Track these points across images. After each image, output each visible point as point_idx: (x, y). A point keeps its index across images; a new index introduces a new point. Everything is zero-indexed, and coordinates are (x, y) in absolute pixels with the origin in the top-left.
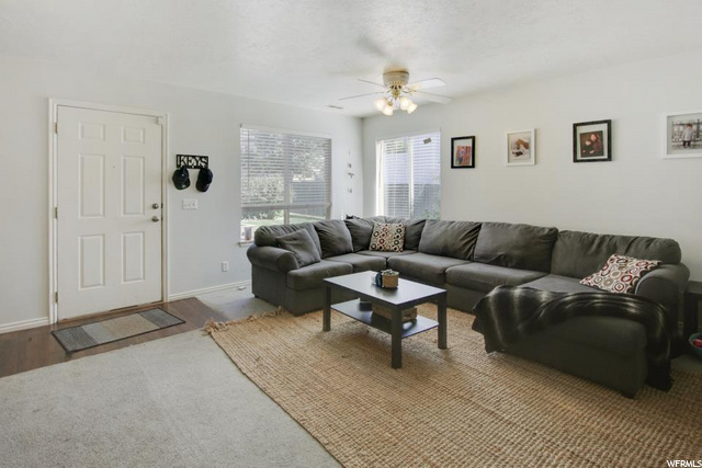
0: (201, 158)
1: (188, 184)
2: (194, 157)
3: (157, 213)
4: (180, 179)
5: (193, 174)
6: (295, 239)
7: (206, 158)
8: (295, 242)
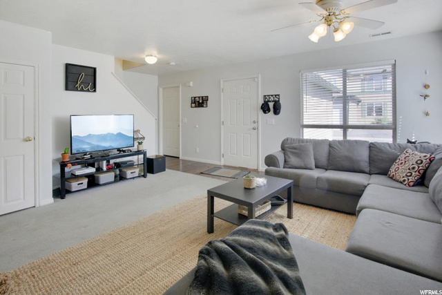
0: (276, 96)
1: (269, 110)
2: (272, 96)
3: (255, 125)
4: (265, 108)
5: (271, 105)
6: (295, 149)
7: (278, 95)
8: (294, 151)
